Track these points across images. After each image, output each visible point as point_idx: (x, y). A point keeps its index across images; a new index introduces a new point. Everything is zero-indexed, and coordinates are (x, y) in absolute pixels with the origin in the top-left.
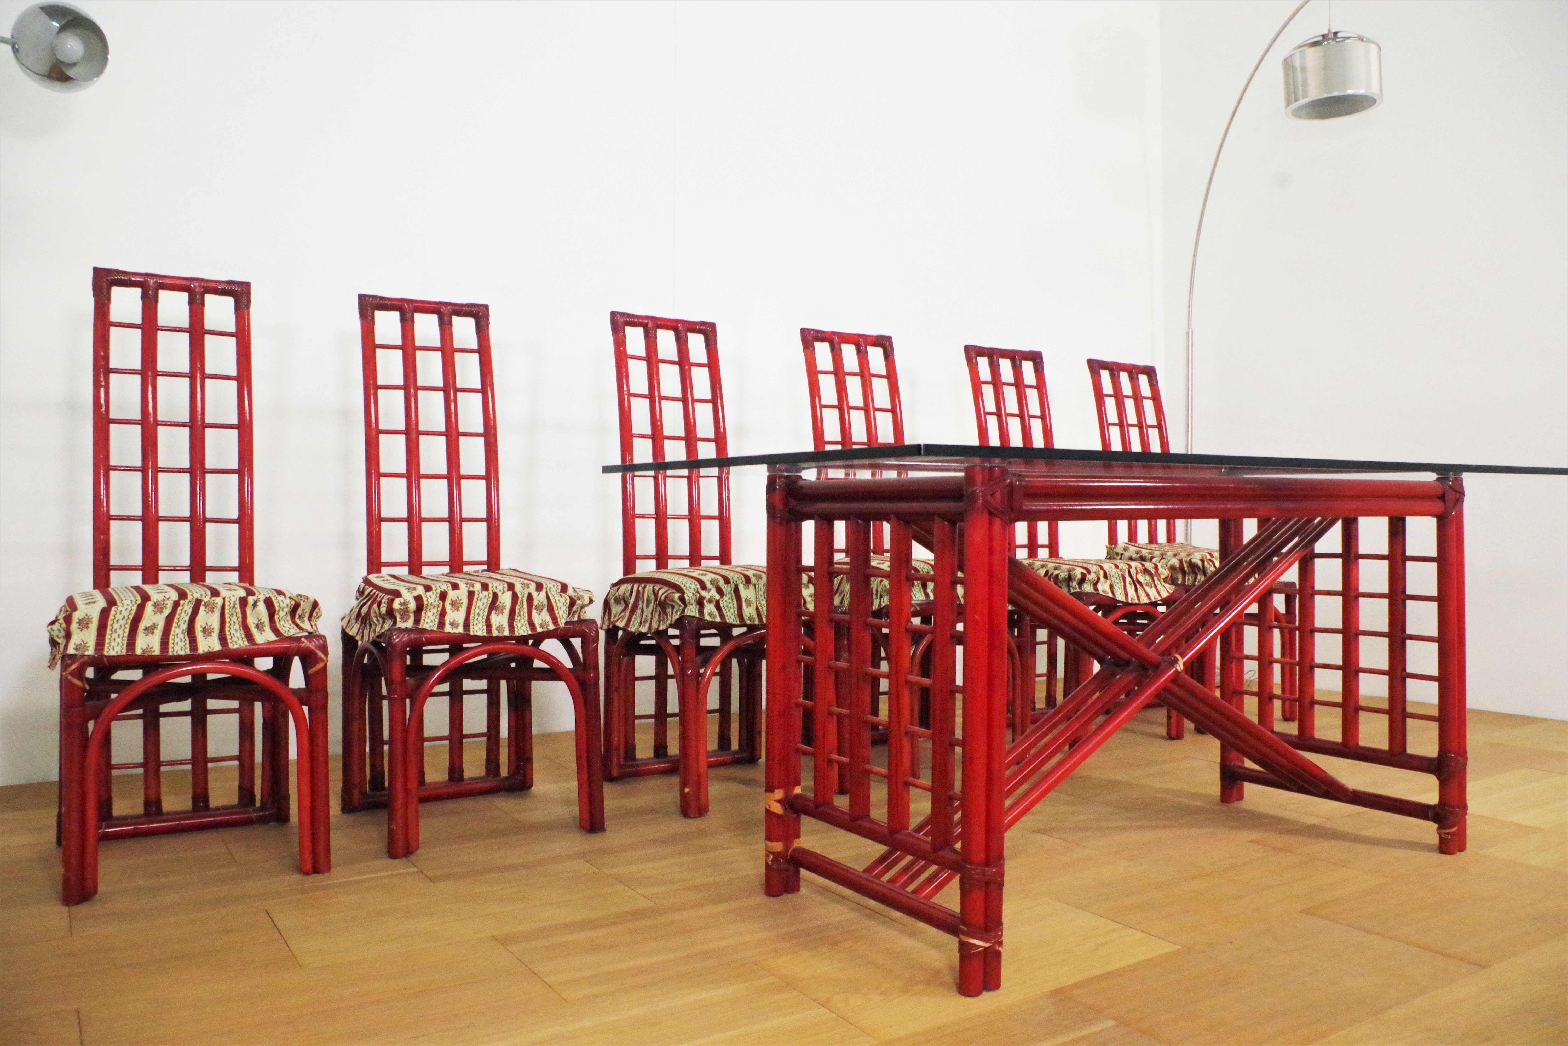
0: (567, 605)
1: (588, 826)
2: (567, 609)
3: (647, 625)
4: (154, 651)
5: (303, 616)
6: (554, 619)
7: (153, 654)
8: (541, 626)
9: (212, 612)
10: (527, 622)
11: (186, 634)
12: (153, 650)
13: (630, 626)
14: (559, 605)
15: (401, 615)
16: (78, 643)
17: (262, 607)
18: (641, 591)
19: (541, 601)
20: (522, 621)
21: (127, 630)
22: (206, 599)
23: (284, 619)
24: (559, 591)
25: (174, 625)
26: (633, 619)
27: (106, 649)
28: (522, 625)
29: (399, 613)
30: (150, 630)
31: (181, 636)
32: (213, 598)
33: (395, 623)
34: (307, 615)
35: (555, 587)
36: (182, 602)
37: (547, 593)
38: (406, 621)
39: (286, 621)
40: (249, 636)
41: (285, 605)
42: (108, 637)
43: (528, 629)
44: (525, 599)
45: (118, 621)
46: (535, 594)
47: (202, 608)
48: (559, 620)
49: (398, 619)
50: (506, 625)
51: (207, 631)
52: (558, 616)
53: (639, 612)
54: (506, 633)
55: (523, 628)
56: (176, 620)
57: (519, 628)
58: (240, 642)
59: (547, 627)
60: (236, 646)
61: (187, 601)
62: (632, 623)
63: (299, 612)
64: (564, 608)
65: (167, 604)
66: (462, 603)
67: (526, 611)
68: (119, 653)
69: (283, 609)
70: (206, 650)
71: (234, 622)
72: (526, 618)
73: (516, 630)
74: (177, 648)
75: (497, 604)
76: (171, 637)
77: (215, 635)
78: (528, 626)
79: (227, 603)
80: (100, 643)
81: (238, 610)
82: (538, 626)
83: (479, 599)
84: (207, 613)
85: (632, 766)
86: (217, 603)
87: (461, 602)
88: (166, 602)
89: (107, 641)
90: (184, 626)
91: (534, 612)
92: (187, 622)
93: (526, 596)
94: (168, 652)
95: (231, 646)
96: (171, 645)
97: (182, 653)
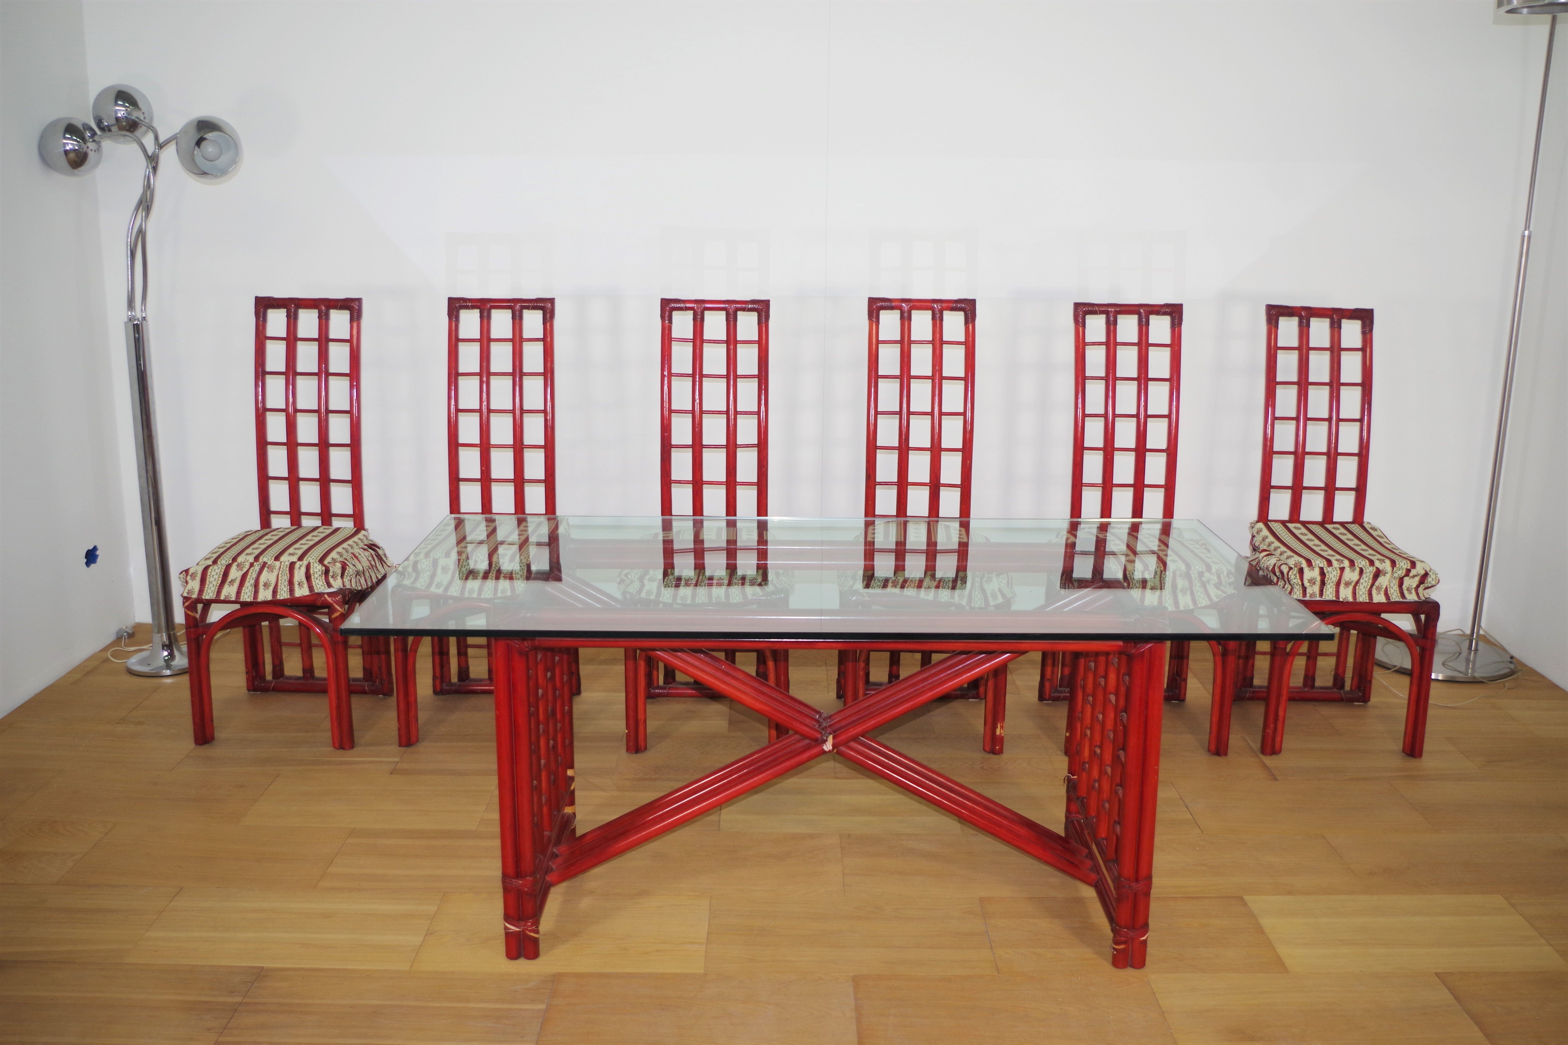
4: (232, 598)
5: (335, 576)
9: (272, 572)
11: (253, 586)
12: (231, 596)
16: (190, 589)
17: (303, 569)
21: (219, 582)
22: (269, 563)
23: (318, 579)
25: (248, 580)
27: (204, 594)
30: (232, 582)
31: (250, 588)
32: (274, 562)
34: (340, 575)
36: (255, 563)
39: (321, 580)
40: (292, 591)
41: (317, 570)
42: (207, 586)
45: (213, 576)
47: (266, 569)
51: (266, 585)
56: (249, 577)
58: (285, 594)
60: (282, 598)
61: (258, 563)
63: (331, 574)
65: (246, 565)
69: (316, 572)
70: (263, 600)
71: (285, 580)
74: (246, 596)
76: (244, 588)
77: (271, 588)
79: (282, 566)
80: (201, 591)
81: (288, 572)
84: (269, 572)
86: (276, 566)
88: (245, 564)
89: (206, 589)
90: (252, 582)
92: (254, 579)
94: (240, 599)
95: (278, 596)
96: (242, 594)
97: (248, 600)
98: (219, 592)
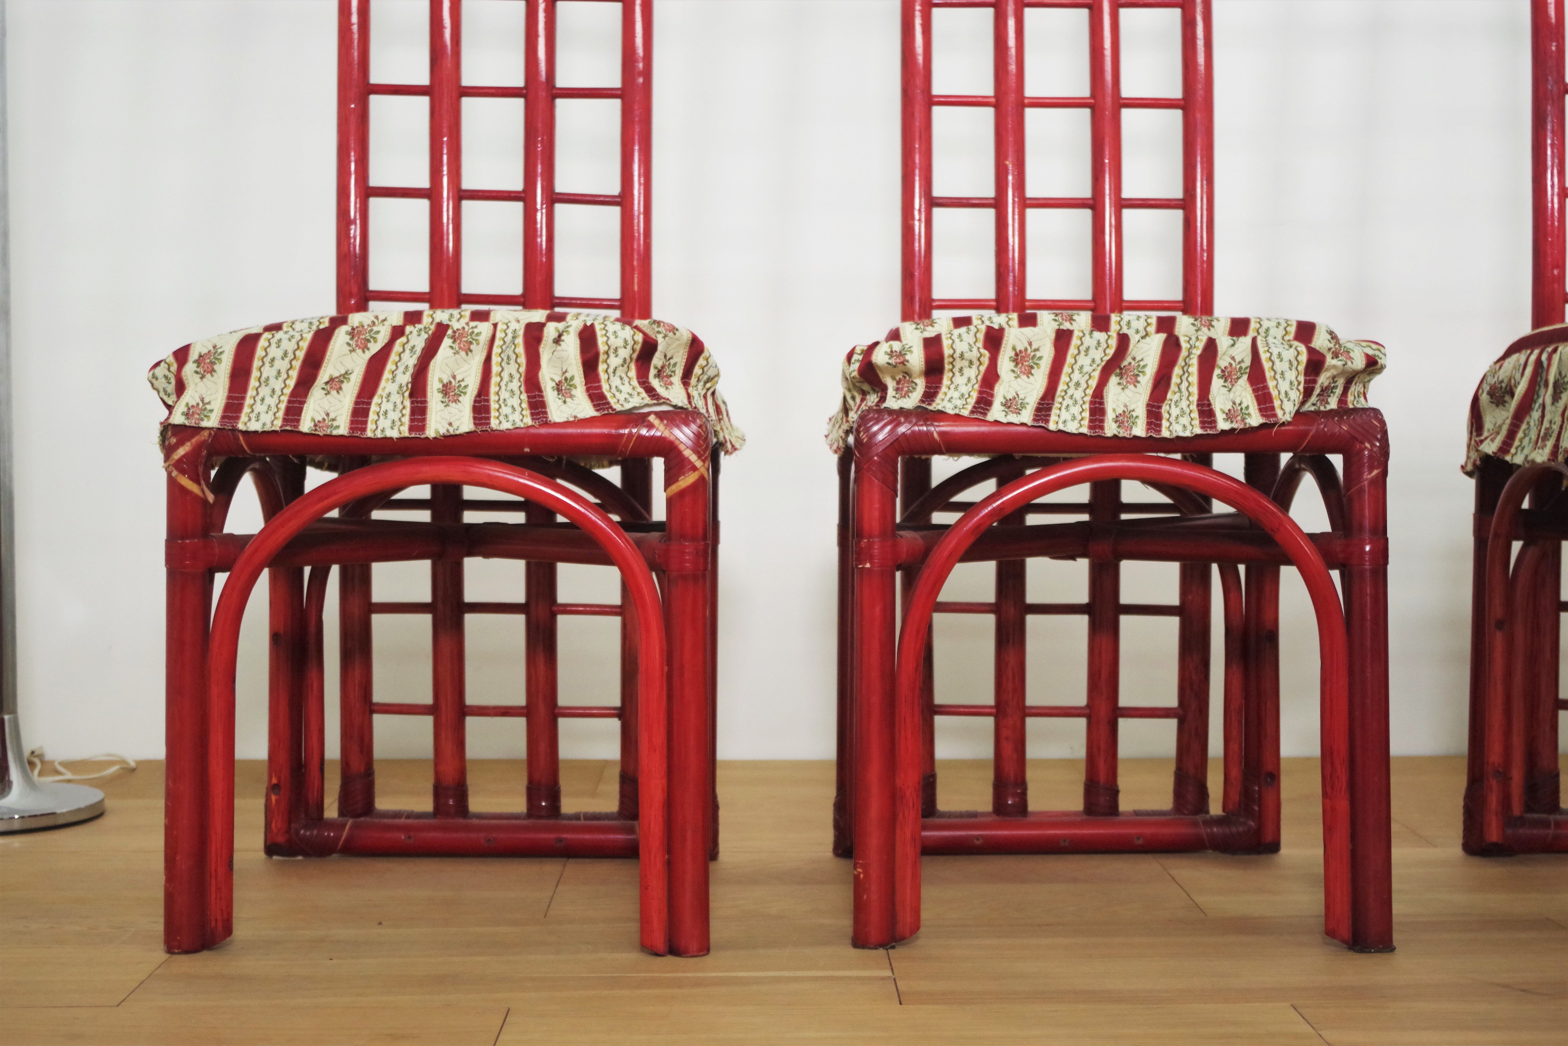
0: (1302, 368)
1: (1345, 930)
2: (1302, 378)
3: (1550, 444)
4: (338, 427)
5: (667, 371)
6: (1264, 400)
7: (335, 433)
8: (1229, 416)
9: (468, 351)
10: (1194, 407)
11: (407, 394)
12: (335, 424)
13: (1513, 451)
14: (1279, 366)
15: (898, 383)
16: (193, 403)
17: (572, 345)
18: (1545, 364)
19: (1238, 359)
20: (1184, 404)
21: (292, 383)
22: (456, 325)
23: (618, 373)
24: (1291, 336)
25: (387, 375)
26: (1520, 434)
27: (244, 418)
28: (1183, 412)
29: (893, 378)
30: (336, 384)
31: (396, 398)
32: (473, 324)
33: (883, 399)
34: (679, 371)
35: (1281, 328)
36: (408, 329)
37: (1254, 340)
38: (906, 395)
39: (626, 380)
40: (537, 405)
41: (620, 342)
42: (251, 392)
43: (1196, 422)
44: (1197, 352)
45: (273, 360)
46: (1224, 342)
47: (447, 342)
48: (1277, 403)
49: (891, 392)
50: (1141, 412)
51: (449, 391)
52: (1274, 393)
53: (1536, 415)
54: (1140, 430)
55: (1185, 420)
56: (390, 366)
57: (1172, 419)
58: (517, 417)
59: (1243, 420)
60: (506, 426)
61: (418, 326)
62: (1517, 443)
63: (657, 360)
64: (1291, 375)
65: (378, 332)
66: (1040, 358)
67: (1194, 379)
68: (268, 428)
69: (616, 350)
70: (443, 431)
71: (511, 376)
72: (1195, 398)
73: (1165, 423)
74: (384, 423)
75: (1125, 363)
76: (376, 400)
77: (467, 401)
78: (1195, 415)
79: (499, 335)
80: (233, 407)
81: (521, 350)
82: (1220, 417)
83: (1083, 349)
84: (456, 353)
85: (1546, 824)
86: (478, 334)
87: (1038, 354)
88: (375, 329)
89: (248, 401)
90: (405, 379)
91: (1217, 383)
92: (411, 370)
93: (1201, 345)
94: (364, 430)
95: (494, 424)
96: (372, 416)
97: (394, 434)
98: (294, 410)
